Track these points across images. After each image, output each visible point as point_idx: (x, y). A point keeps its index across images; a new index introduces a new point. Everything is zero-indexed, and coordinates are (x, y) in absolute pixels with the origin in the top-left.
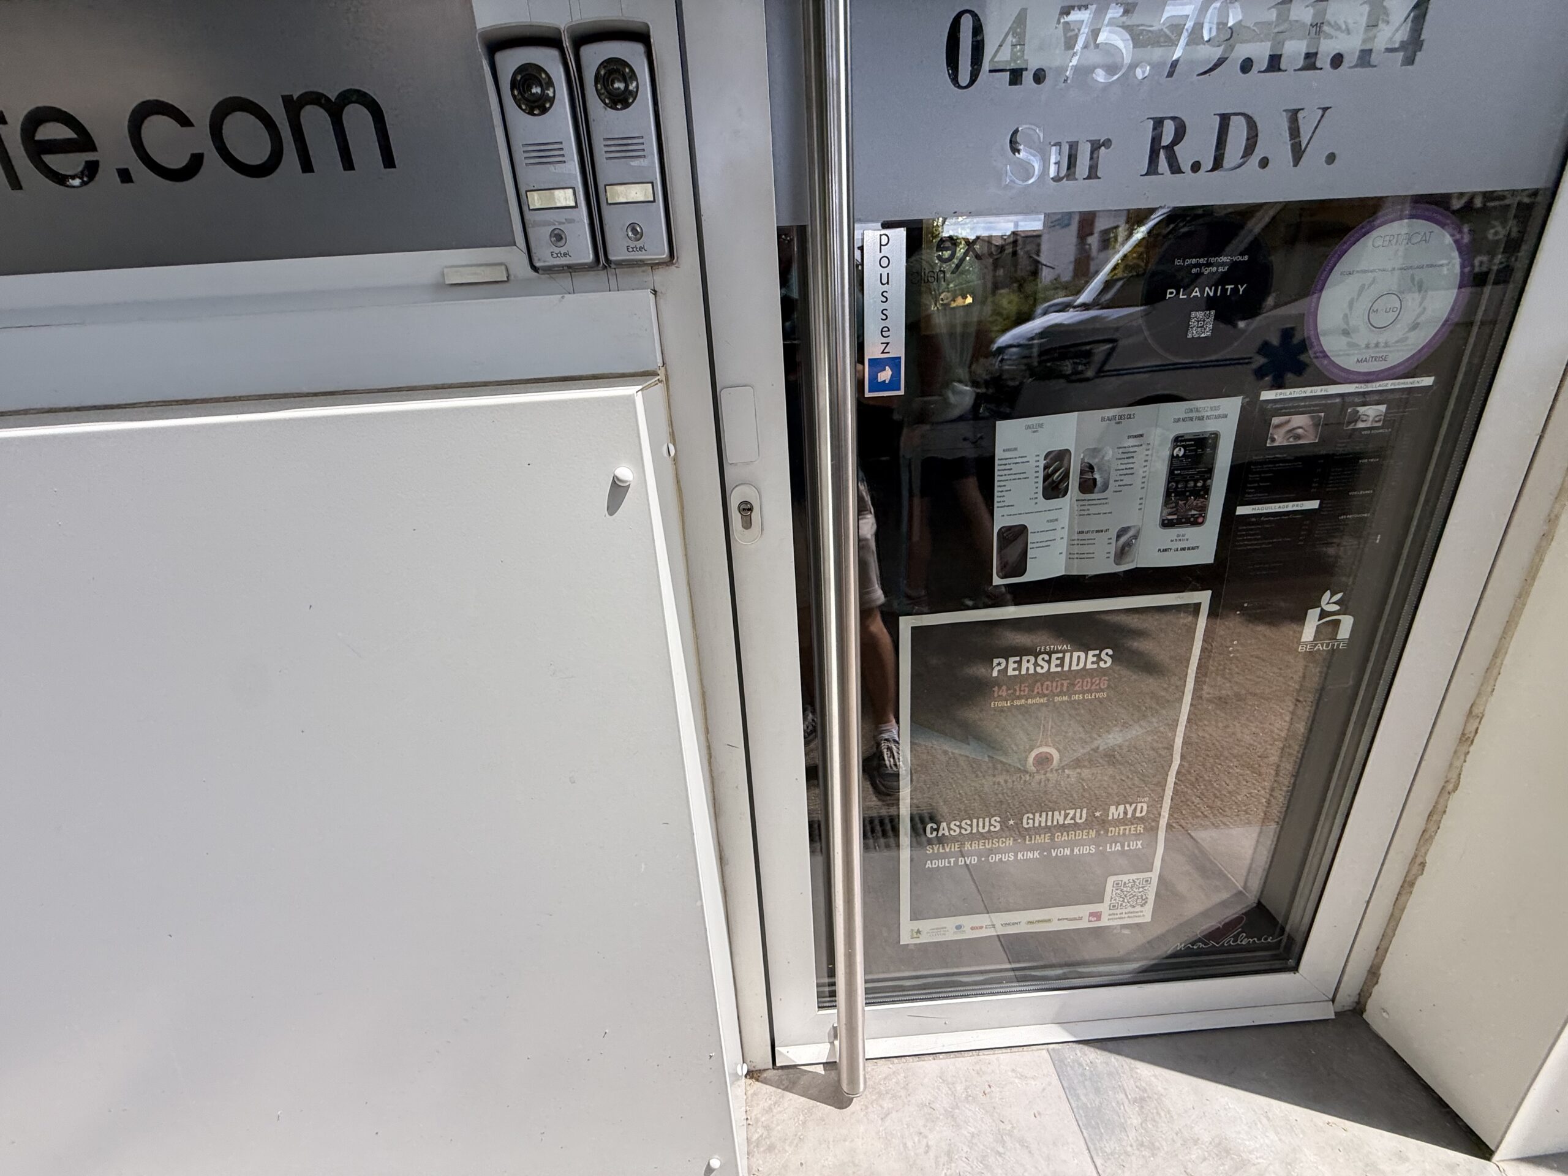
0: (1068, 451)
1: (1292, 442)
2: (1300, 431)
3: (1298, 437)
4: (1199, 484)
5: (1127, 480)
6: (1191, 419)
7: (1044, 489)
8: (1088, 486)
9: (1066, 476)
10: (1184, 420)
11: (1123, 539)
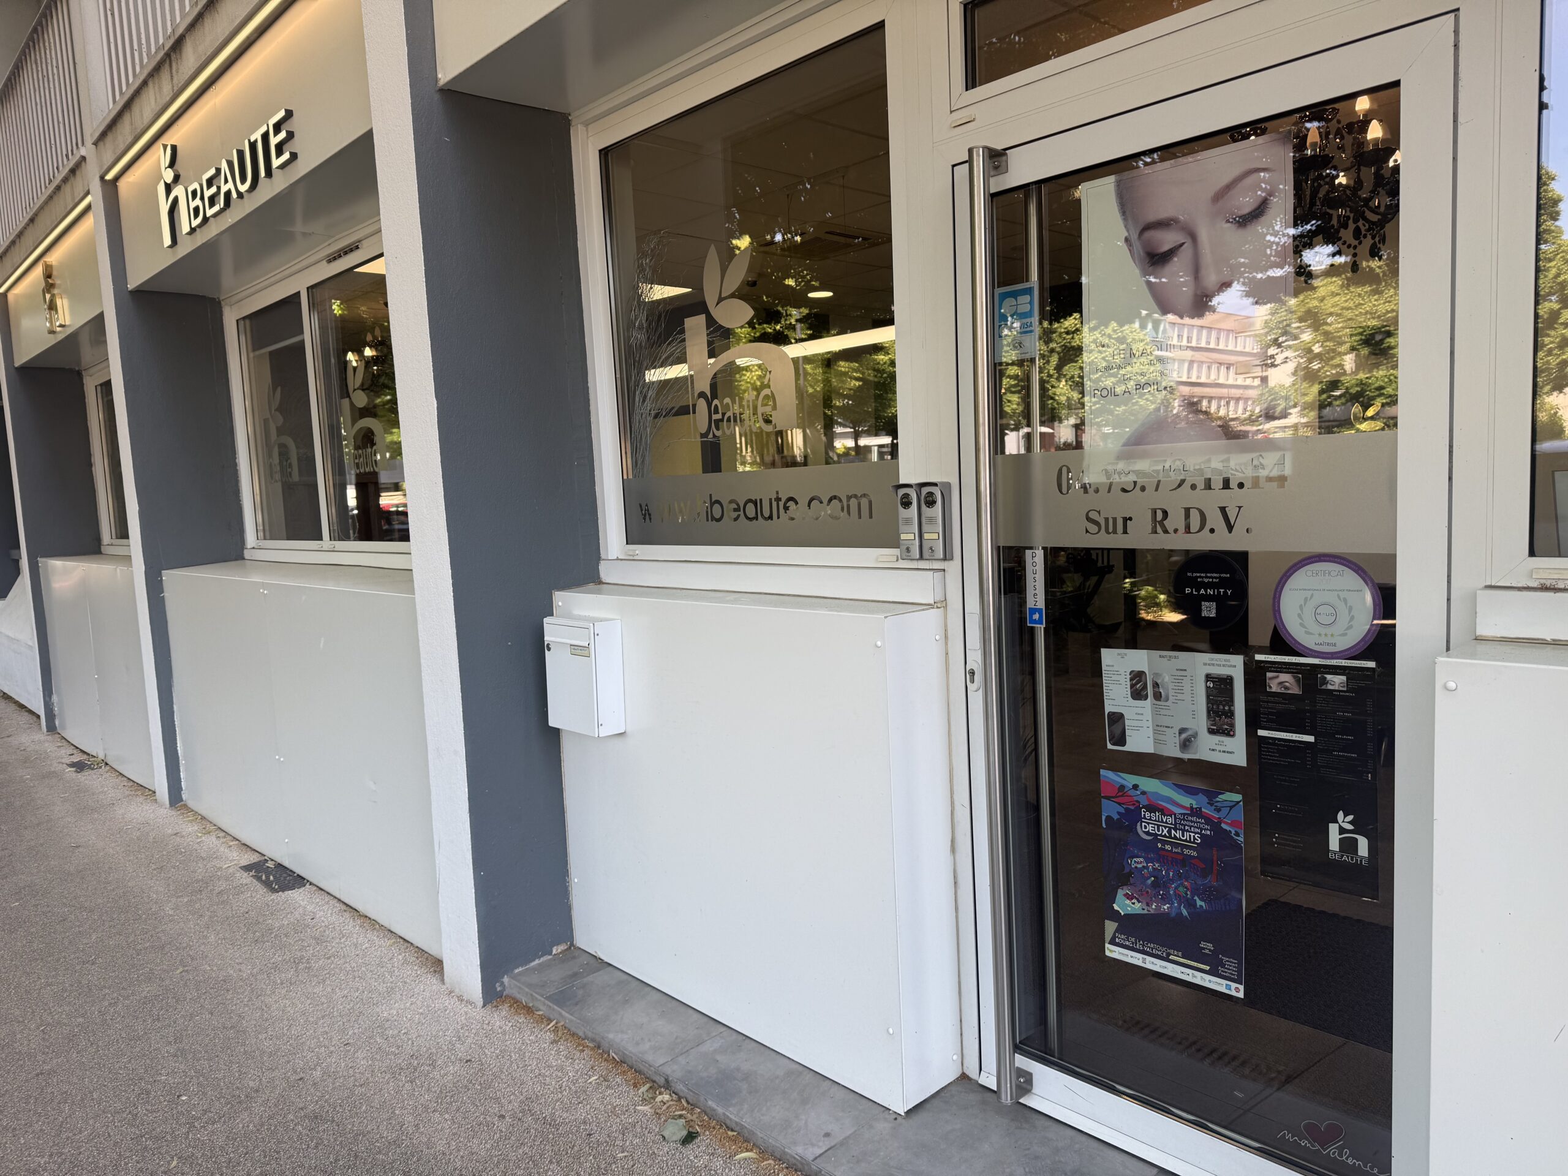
0: (1143, 672)
1: (1283, 691)
2: (1287, 684)
3: (1286, 688)
4: (1227, 708)
5: (1180, 696)
6: (1213, 665)
7: (1131, 693)
8: (1158, 696)
9: (1145, 687)
10: (1209, 665)
11: (1184, 736)
